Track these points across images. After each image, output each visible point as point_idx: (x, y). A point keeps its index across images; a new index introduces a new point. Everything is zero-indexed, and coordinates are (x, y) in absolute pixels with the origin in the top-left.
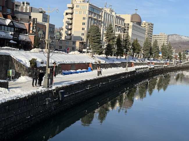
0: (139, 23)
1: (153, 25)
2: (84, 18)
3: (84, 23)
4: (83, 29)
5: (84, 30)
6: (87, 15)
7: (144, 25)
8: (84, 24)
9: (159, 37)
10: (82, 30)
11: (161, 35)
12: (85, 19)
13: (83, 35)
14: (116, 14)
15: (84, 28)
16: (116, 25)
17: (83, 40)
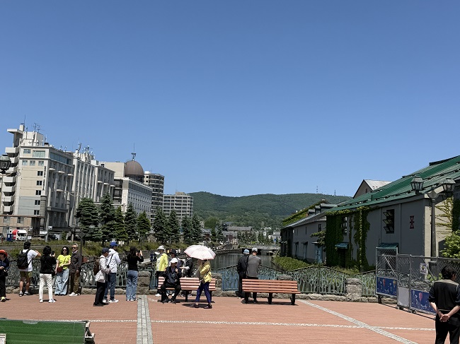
0: (140, 178)
2: (40, 173)
3: (41, 182)
5: (40, 194)
6: (45, 167)
7: (148, 179)
8: (39, 183)
9: (175, 199)
10: (37, 194)
11: (178, 196)
12: (42, 175)
13: (39, 204)
14: (97, 162)
15: (40, 191)
16: (99, 183)
17: (38, 214)
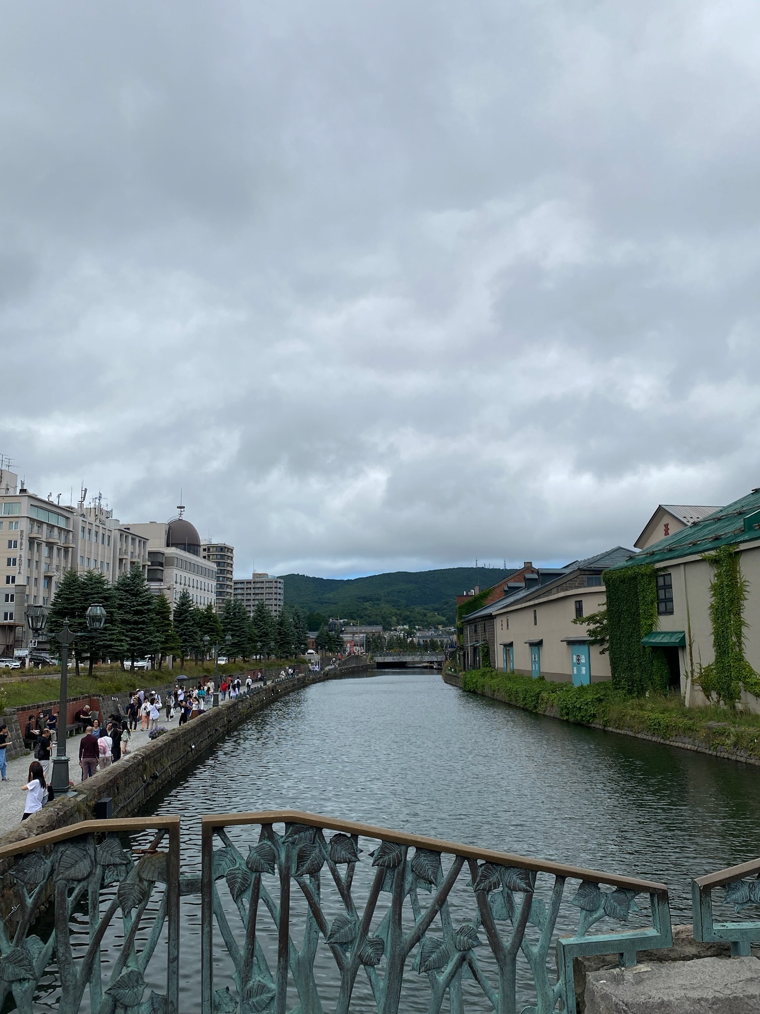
1: (232, 552)
2: (12, 544)
3: (15, 560)
4: (10, 579)
5: (13, 581)
6: (22, 532)
7: (205, 554)
8: (11, 562)
9: (252, 585)
10: (8, 582)
11: (257, 580)
12: (15, 546)
13: (12, 600)
15: (14, 578)
16: (120, 560)
17: (11, 618)
